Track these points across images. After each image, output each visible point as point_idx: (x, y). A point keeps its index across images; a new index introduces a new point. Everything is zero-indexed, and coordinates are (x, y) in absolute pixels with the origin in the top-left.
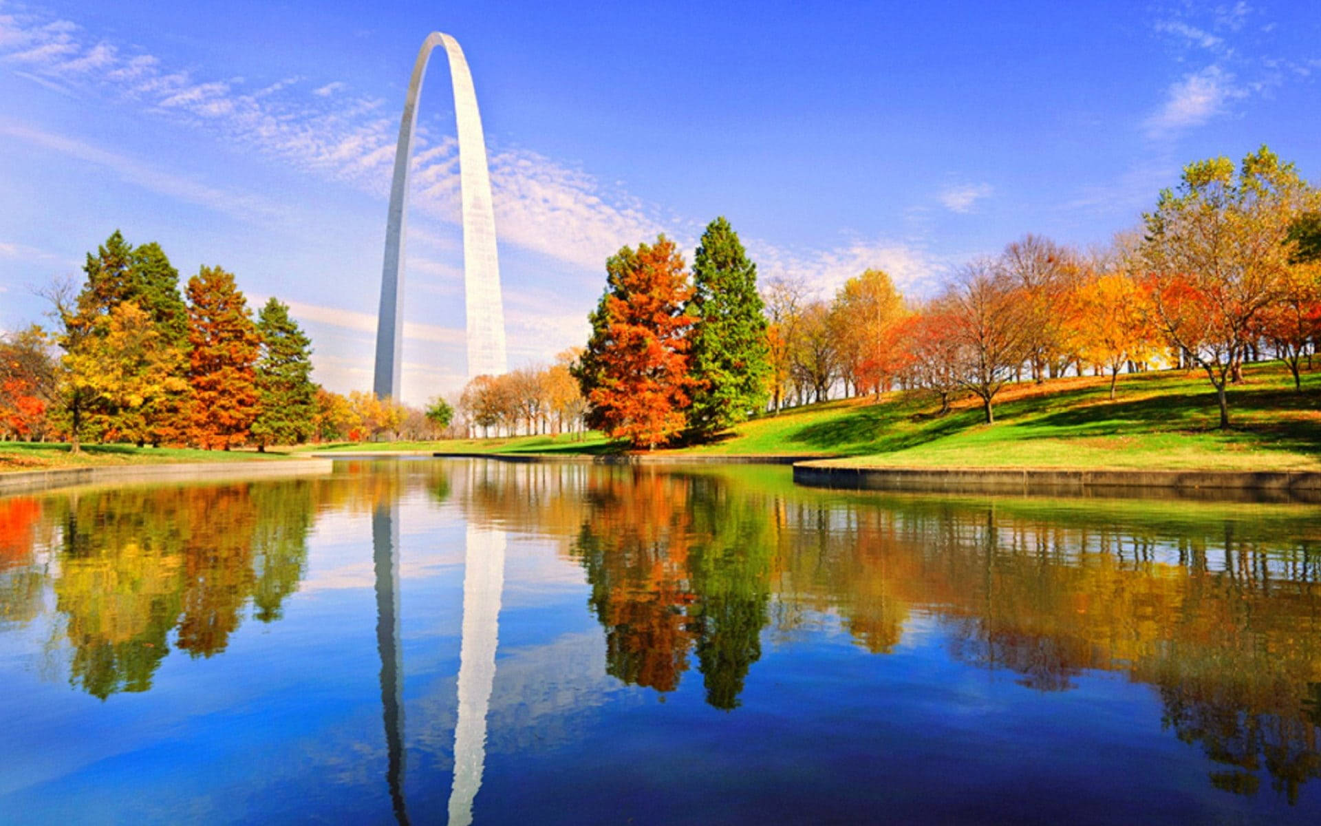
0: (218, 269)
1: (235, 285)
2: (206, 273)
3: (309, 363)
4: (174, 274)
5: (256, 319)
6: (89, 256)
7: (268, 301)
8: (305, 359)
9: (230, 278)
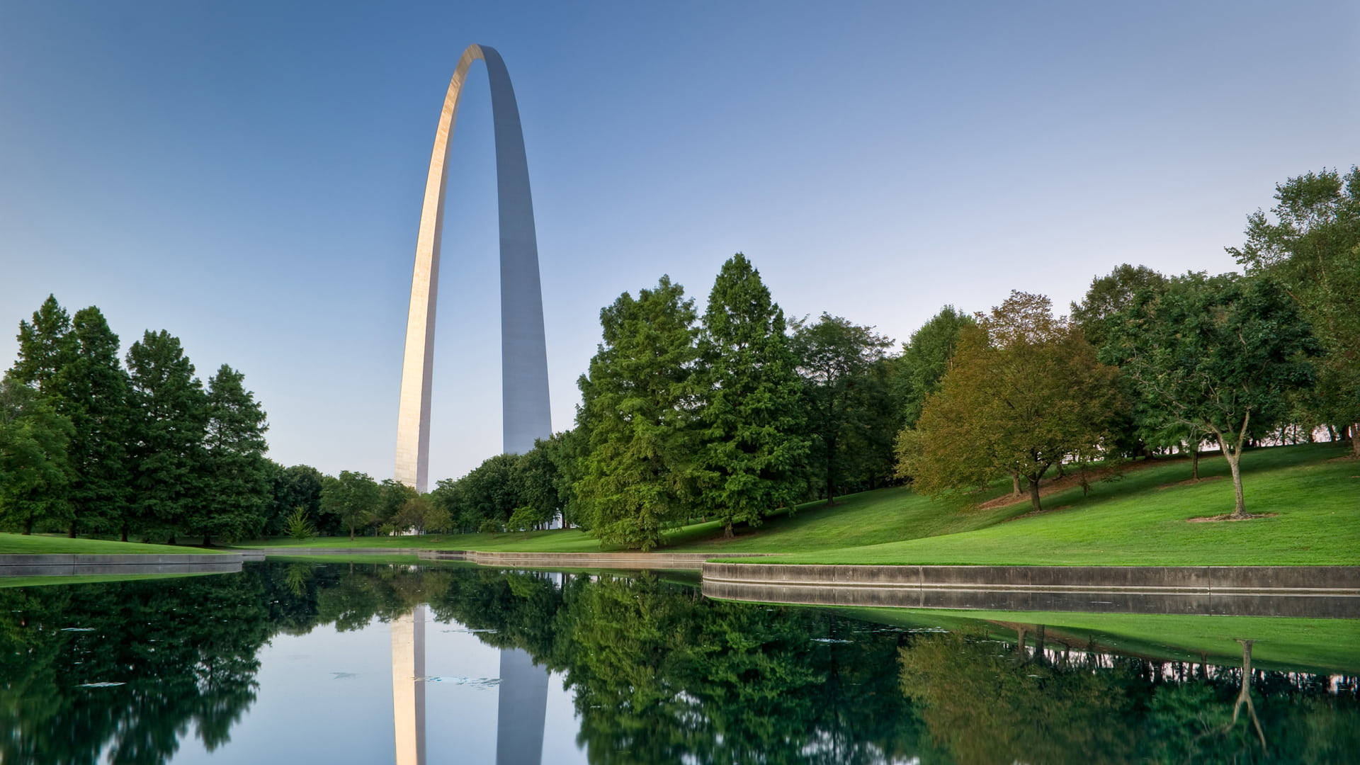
0: (164, 332)
1: (181, 350)
2: (150, 337)
3: (264, 442)
4: (115, 340)
5: (206, 388)
6: (23, 323)
7: (220, 368)
8: (257, 436)
9: (176, 341)
